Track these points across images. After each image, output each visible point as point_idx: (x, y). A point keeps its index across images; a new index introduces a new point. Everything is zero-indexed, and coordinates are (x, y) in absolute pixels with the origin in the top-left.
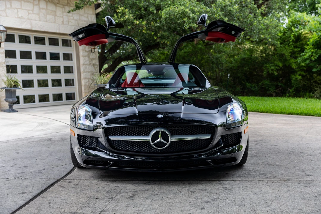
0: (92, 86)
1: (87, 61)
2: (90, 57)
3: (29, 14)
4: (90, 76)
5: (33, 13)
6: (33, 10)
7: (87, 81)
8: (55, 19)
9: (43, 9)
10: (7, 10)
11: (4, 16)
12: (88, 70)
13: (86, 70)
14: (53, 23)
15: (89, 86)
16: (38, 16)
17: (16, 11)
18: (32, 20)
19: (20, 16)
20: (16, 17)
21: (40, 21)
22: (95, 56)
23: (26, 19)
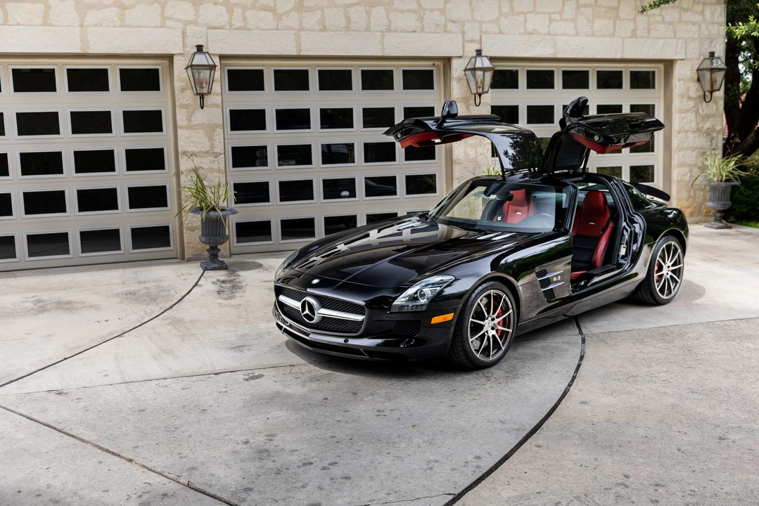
0: (698, 182)
1: (691, 122)
2: (700, 111)
3: (551, 21)
4: (694, 159)
5: (562, 20)
6: (561, 12)
7: (688, 170)
8: (614, 26)
9: (586, 6)
10: (502, 20)
11: (494, 33)
12: (691, 145)
13: (686, 143)
14: (609, 36)
15: (691, 183)
16: (573, 25)
17: (521, 18)
18: (557, 34)
19: (530, 29)
20: (520, 34)
21: (577, 34)
22: (715, 107)
23: (545, 34)
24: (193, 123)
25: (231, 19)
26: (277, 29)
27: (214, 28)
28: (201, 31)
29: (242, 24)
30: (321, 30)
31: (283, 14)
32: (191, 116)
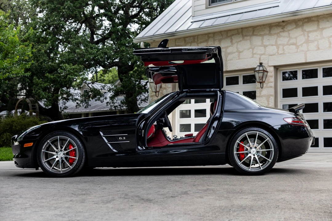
24: (262, 95)
25: (278, 50)
26: (297, 52)
27: (271, 55)
28: (266, 57)
29: (282, 52)
30: (317, 50)
31: (300, 45)
32: (261, 92)
